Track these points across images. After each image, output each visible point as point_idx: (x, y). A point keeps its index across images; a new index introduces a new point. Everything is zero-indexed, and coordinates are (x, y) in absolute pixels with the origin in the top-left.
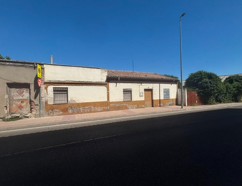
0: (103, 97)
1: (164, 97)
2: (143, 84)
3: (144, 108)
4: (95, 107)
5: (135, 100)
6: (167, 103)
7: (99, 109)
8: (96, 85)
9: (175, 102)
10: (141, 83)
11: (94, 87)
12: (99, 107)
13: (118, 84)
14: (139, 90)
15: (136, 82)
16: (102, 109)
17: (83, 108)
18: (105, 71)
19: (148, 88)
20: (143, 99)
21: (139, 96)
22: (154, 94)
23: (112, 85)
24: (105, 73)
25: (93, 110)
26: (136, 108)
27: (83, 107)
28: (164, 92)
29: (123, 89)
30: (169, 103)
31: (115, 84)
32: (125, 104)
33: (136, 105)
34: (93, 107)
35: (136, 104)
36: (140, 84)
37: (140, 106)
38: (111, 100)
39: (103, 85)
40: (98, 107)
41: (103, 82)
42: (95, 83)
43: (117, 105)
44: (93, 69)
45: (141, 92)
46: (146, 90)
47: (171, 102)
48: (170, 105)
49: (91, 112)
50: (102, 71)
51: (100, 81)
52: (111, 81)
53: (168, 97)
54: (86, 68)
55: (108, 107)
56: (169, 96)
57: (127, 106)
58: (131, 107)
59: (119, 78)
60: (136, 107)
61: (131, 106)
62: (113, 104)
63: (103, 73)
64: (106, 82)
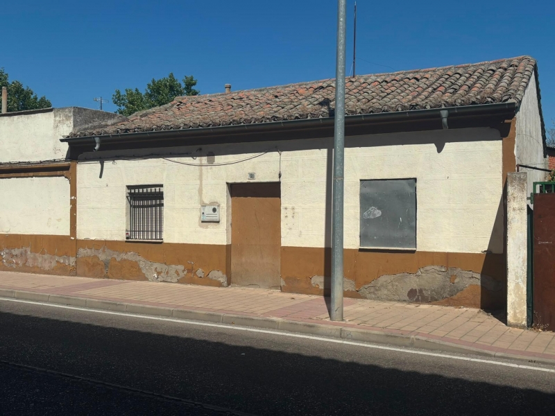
0: (59, 220)
1: (364, 237)
2: (219, 159)
3: (220, 285)
4: (37, 255)
5: (176, 241)
6: (383, 279)
7: (46, 261)
8: (40, 173)
9: (472, 281)
10: (211, 154)
11: (36, 180)
12: (46, 256)
13: (108, 164)
14: (200, 191)
15: (183, 149)
16: (54, 264)
17: (7, 251)
18: (67, 118)
19: (252, 176)
20: (219, 236)
21: (197, 220)
22: (290, 213)
23: (86, 171)
24: (65, 126)
25: (30, 263)
26: (179, 282)
27: (7, 248)
28: (366, 201)
29: (129, 187)
30: (413, 282)
31: (97, 165)
32: (130, 256)
33: (181, 267)
34: (31, 252)
35: (179, 262)
36: (204, 160)
37: (200, 272)
38: (82, 234)
39: (59, 173)
40: (43, 253)
41: (60, 161)
42: (38, 166)
43: (102, 257)
44: (33, 115)
45: (206, 201)
46: (236, 190)
47: (431, 278)
48: (416, 296)
49: (25, 269)
50: (58, 119)
51: (52, 159)
52: (85, 154)
53: (403, 241)
54: (16, 117)
55: (72, 260)
56: (407, 232)
57: (142, 264)
58: (159, 273)
59: (97, 140)
60: (182, 275)
61: (157, 265)
62: (89, 251)
63: (60, 125)
64: (66, 160)
